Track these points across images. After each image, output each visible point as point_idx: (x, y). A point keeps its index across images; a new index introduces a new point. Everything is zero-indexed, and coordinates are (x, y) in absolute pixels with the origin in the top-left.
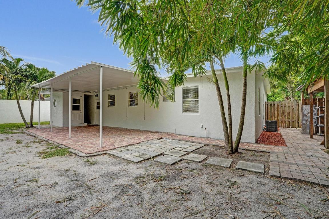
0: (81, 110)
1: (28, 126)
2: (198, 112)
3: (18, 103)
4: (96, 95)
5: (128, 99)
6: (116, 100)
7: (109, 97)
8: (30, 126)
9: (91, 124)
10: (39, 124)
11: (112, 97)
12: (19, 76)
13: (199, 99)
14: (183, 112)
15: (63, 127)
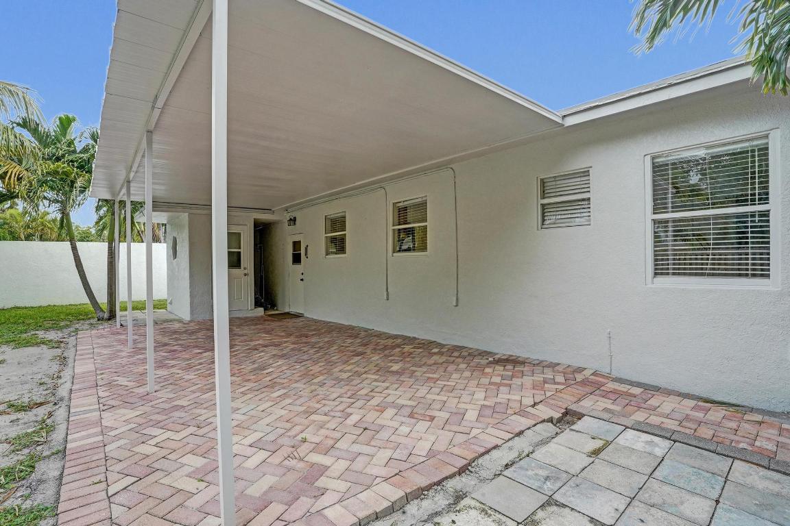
0: (245, 269)
1: (101, 314)
2: (768, 276)
3: (74, 249)
4: (291, 219)
5: (391, 228)
6: (349, 233)
7: (329, 223)
8: (106, 316)
9: (277, 310)
10: (149, 306)
11: (337, 223)
12: (62, 166)
13: (775, 206)
14: (656, 274)
15: (190, 322)
